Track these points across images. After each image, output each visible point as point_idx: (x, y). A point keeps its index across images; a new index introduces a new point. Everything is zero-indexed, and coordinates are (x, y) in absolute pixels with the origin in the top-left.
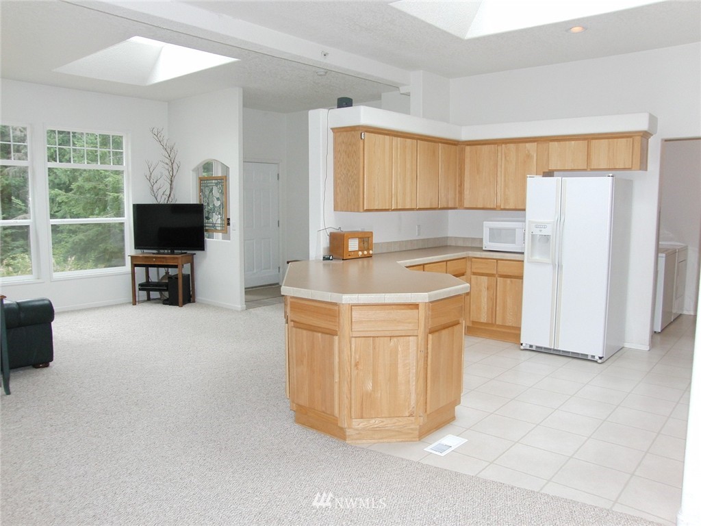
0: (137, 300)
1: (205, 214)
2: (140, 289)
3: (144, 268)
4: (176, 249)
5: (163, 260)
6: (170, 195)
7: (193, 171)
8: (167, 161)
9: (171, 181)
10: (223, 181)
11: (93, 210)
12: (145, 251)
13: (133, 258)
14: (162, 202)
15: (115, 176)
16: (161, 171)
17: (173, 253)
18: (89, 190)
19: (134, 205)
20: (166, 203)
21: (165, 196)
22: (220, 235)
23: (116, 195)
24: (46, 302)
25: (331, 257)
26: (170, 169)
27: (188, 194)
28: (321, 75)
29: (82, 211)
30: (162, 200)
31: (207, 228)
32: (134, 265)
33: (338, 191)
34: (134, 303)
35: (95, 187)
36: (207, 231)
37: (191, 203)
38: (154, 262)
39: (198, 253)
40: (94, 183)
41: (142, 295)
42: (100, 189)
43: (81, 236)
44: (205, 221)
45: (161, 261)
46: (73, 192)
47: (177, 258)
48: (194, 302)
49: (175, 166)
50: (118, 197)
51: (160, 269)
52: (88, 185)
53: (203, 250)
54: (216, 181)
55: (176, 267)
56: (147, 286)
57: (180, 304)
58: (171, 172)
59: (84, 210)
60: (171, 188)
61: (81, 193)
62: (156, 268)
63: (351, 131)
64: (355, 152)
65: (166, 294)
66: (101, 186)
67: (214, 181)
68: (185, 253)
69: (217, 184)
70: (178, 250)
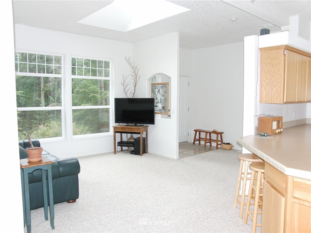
0: (116, 151)
1: (155, 104)
2: (118, 145)
3: (120, 134)
4: (138, 123)
5: (131, 129)
6: (134, 93)
7: (148, 80)
8: (134, 75)
9: (135, 86)
10: (165, 85)
11: (83, 101)
12: (121, 124)
13: (115, 128)
14: (130, 97)
15: (93, 86)
16: (130, 81)
17: (136, 125)
18: (82, 92)
19: (115, 99)
20: (132, 98)
21: (131, 94)
22: (160, 115)
23: (94, 94)
24: (75, 161)
25: (266, 135)
26: (135, 79)
27: (144, 93)
28: (233, 21)
29: (78, 102)
30: (130, 96)
31: (156, 112)
32: (116, 132)
33: (264, 90)
34: (115, 152)
35: (84, 91)
36: (156, 113)
37: (147, 98)
38: (127, 130)
39: (150, 126)
40: (84, 89)
41: (119, 148)
42: (86, 92)
43: (78, 113)
44: (155, 108)
45: (131, 130)
46: (75, 93)
47: (140, 128)
48: (147, 153)
49: (137, 78)
50: (94, 95)
51: (128, 134)
52: (81, 90)
53: (154, 124)
54: (162, 86)
55: (139, 133)
56: (122, 144)
57: (141, 154)
58: (135, 81)
59: (79, 101)
60: (135, 90)
61: (78, 94)
62: (126, 134)
63: (276, 49)
64: (278, 63)
65: (132, 149)
66: (87, 91)
67: (160, 86)
68: (143, 125)
69: (162, 87)
70: (139, 123)
